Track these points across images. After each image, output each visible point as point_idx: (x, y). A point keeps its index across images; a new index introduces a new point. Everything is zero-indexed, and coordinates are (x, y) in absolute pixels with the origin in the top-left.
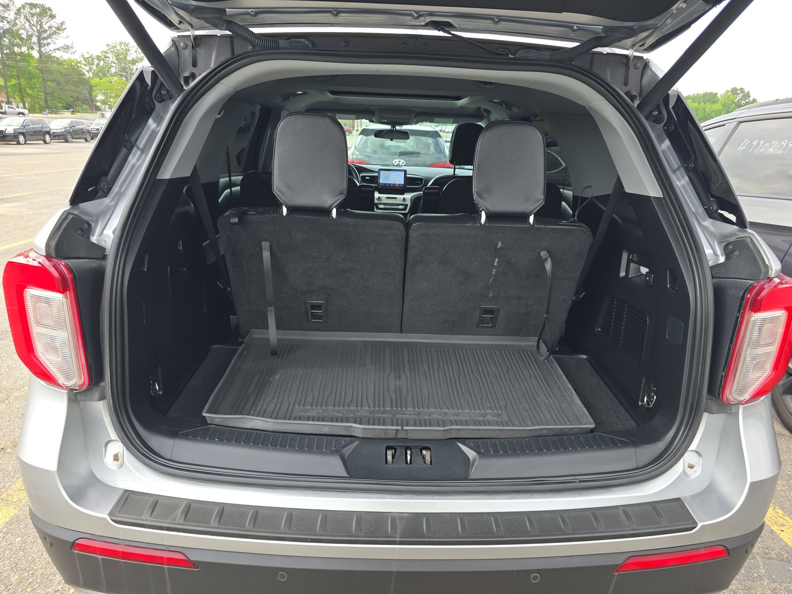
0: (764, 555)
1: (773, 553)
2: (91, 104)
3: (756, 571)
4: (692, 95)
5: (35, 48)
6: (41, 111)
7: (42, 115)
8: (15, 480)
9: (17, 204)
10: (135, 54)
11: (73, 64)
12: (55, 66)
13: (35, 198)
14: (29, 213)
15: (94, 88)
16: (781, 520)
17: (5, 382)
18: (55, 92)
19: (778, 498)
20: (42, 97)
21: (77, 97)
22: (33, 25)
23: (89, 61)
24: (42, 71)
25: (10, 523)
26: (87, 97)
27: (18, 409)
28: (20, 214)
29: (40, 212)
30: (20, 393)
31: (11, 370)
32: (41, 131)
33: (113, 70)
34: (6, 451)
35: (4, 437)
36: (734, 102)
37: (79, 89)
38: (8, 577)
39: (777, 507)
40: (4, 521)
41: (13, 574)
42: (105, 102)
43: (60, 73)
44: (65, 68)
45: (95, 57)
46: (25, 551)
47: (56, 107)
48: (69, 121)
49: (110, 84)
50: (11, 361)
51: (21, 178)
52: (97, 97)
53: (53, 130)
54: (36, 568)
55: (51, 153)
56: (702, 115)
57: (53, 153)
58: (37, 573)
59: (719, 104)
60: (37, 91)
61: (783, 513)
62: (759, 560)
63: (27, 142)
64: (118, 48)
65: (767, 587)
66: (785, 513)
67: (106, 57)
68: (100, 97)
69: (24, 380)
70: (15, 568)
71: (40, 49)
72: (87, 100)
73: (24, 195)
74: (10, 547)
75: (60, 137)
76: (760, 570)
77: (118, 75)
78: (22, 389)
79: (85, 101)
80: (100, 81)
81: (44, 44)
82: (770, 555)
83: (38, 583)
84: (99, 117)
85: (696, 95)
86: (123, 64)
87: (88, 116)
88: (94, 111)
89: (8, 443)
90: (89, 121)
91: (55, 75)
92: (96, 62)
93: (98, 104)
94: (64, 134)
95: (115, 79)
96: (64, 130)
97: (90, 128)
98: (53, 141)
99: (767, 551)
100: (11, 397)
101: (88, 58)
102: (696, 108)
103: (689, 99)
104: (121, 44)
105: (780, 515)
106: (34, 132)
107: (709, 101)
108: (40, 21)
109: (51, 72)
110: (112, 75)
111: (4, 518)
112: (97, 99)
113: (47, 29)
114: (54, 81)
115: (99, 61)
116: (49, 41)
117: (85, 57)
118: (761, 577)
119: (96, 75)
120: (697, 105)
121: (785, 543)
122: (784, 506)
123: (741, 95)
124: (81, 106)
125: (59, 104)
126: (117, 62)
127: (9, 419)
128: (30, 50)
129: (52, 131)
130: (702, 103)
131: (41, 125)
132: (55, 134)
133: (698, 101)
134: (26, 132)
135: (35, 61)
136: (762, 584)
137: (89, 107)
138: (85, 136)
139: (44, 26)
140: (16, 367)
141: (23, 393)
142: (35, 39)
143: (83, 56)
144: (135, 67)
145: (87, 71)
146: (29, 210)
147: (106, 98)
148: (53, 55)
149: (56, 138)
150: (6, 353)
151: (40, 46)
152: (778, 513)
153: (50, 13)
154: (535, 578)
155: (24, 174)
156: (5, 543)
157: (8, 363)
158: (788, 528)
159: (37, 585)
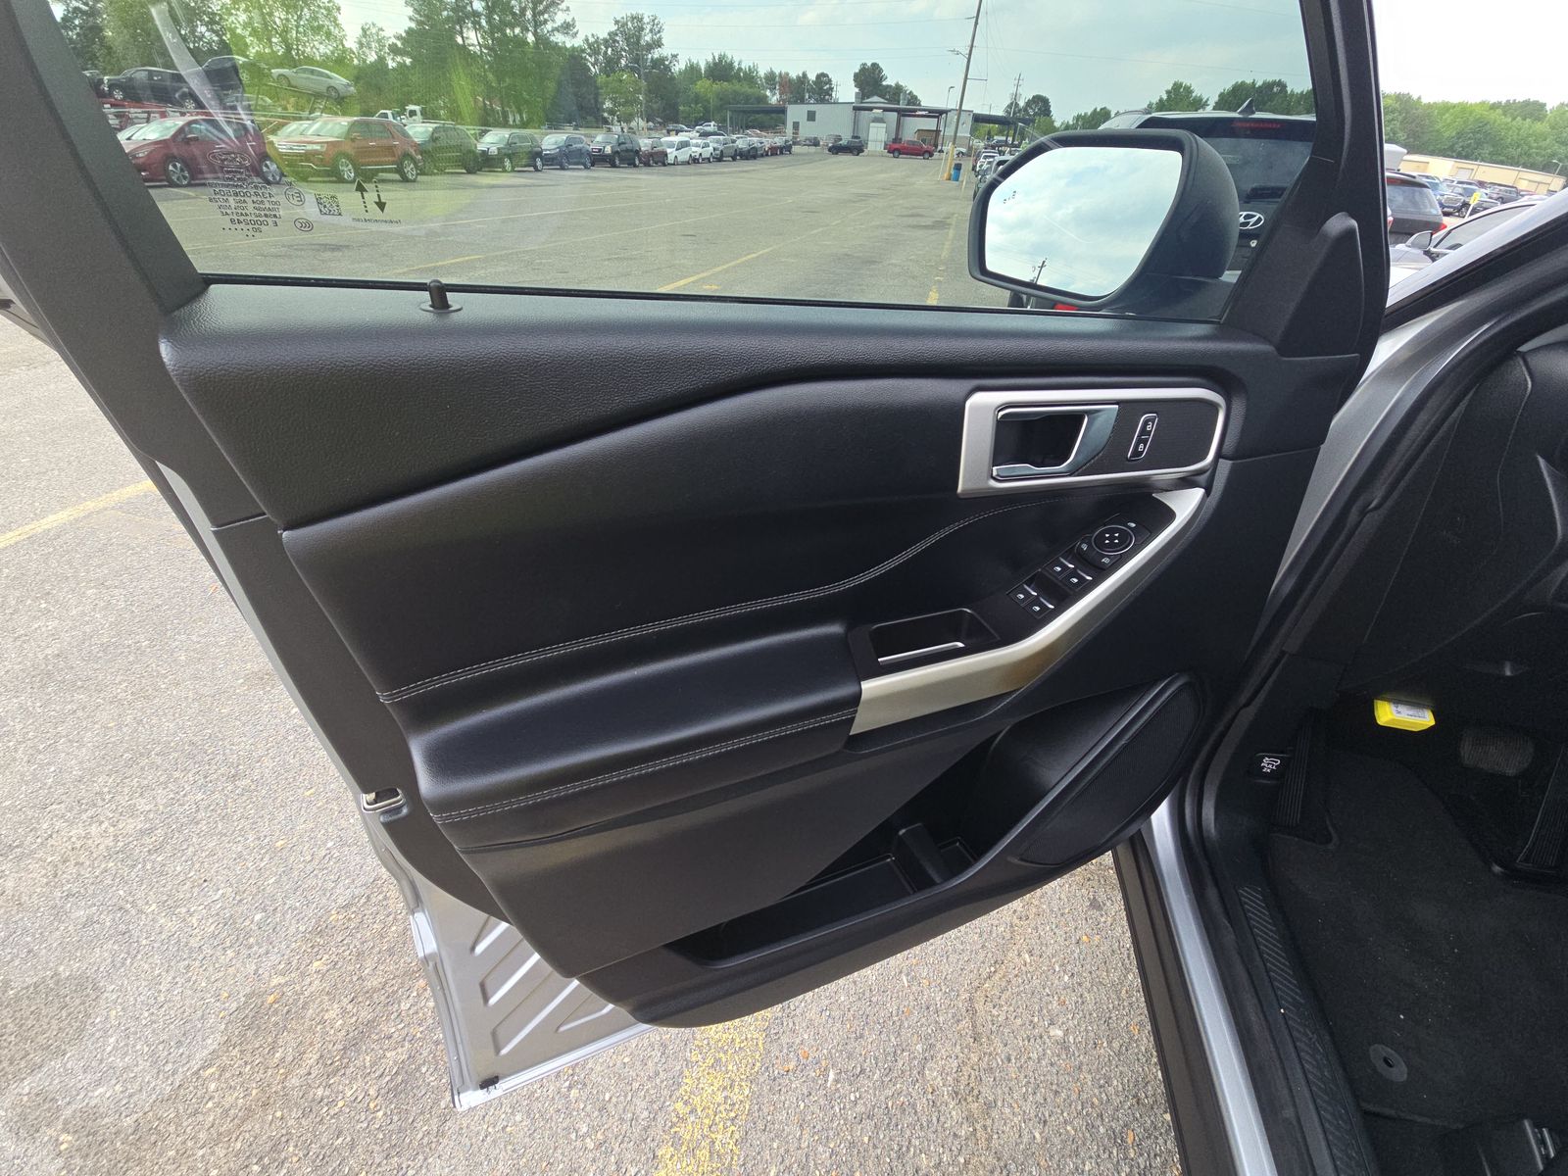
4: (1504, 101)
23: (594, 47)
48: (564, 137)
53: (546, 150)
67: (615, 41)
68: (608, 104)
71: (536, 30)
93: (606, 115)
97: (590, 148)
103: (1497, 108)
104: (633, 18)
107: (1531, 115)
116: (546, 16)
120: (1510, 120)
133: (1512, 114)
142: (529, 14)
143: (587, 40)
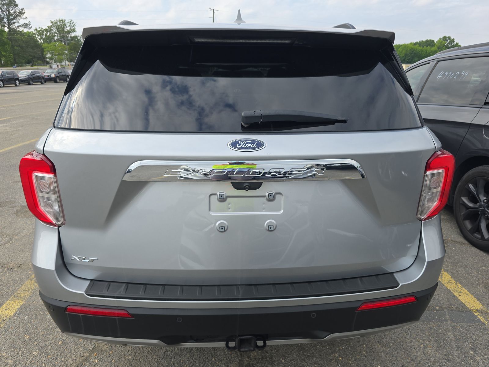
0: (448, 308)
1: (454, 307)
2: (43, 60)
3: (444, 317)
5: (6, 26)
6: (12, 65)
7: (12, 68)
8: (21, 285)
9: (2, 125)
10: (69, 27)
11: (30, 35)
12: (19, 37)
13: (14, 121)
14: (11, 130)
15: (44, 50)
16: (460, 290)
17: (9, 231)
18: (20, 53)
19: (459, 278)
20: (12, 57)
21: (34, 56)
22: (4, 11)
24: (11, 40)
25: (21, 308)
26: (40, 55)
27: (18, 246)
28: (6, 131)
29: (18, 129)
30: (18, 237)
31: (11, 224)
32: (13, 78)
33: (56, 38)
34: (14, 270)
35: (12, 262)
36: (445, 46)
37: (35, 51)
38: (23, 337)
39: (458, 283)
40: (17, 308)
41: (26, 335)
42: (51, 58)
43: (23, 41)
44: (25, 38)
45: (44, 30)
46: (31, 323)
47: (21, 63)
49: (54, 47)
50: (10, 219)
51: (3, 108)
52: (47, 55)
54: (38, 332)
55: (21, 92)
56: (425, 54)
57: (22, 92)
58: (39, 334)
59: (436, 47)
60: (9, 52)
61: (461, 285)
62: (446, 311)
63: (5, 86)
64: (58, 23)
65: (449, 325)
66: (462, 286)
69: (20, 230)
70: (26, 332)
72: (40, 57)
73: (6, 119)
74: (22, 321)
75: (25, 81)
76: (446, 317)
77: (59, 41)
78: (19, 234)
79: (39, 59)
80: (49, 45)
81: (11, 23)
82: (452, 308)
83: (40, 339)
84: (49, 68)
85: (421, 41)
86: (62, 34)
87: (42, 67)
88: (45, 64)
89: (15, 265)
90: (42, 71)
91: (20, 43)
92: (45, 33)
94: (28, 79)
95: (58, 43)
96: (27, 77)
98: (20, 84)
99: (451, 306)
100: (13, 239)
101: (40, 31)
102: (421, 50)
105: (459, 287)
106: (9, 79)
108: (8, 8)
109: (17, 41)
110: (56, 41)
111: (17, 306)
112: (47, 56)
113: (13, 13)
114: (19, 46)
115: (47, 32)
117: (38, 30)
118: (446, 320)
119: (45, 41)
121: (461, 301)
122: (462, 282)
123: (449, 41)
124: (36, 61)
125: (23, 61)
126: (58, 33)
127: (13, 252)
128: (3, 27)
129: (20, 78)
130: (425, 47)
131: (13, 75)
132: (22, 80)
134: (4, 79)
135: (6, 34)
136: (447, 324)
137: (42, 62)
138: (40, 81)
139: (11, 12)
140: (14, 222)
141: (20, 237)
144: (70, 36)
145: (39, 39)
146: (11, 128)
147: (52, 56)
148: (18, 30)
149: (23, 82)
150: (7, 214)
151: (9, 24)
152: (458, 286)
153: (14, 3)
154: (314, 315)
155: (5, 106)
156: (19, 319)
157: (9, 220)
158: (463, 294)
159: (40, 341)
